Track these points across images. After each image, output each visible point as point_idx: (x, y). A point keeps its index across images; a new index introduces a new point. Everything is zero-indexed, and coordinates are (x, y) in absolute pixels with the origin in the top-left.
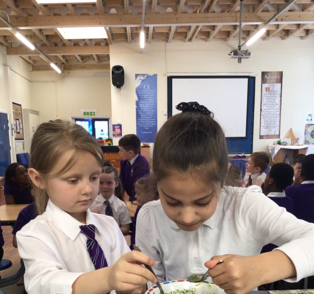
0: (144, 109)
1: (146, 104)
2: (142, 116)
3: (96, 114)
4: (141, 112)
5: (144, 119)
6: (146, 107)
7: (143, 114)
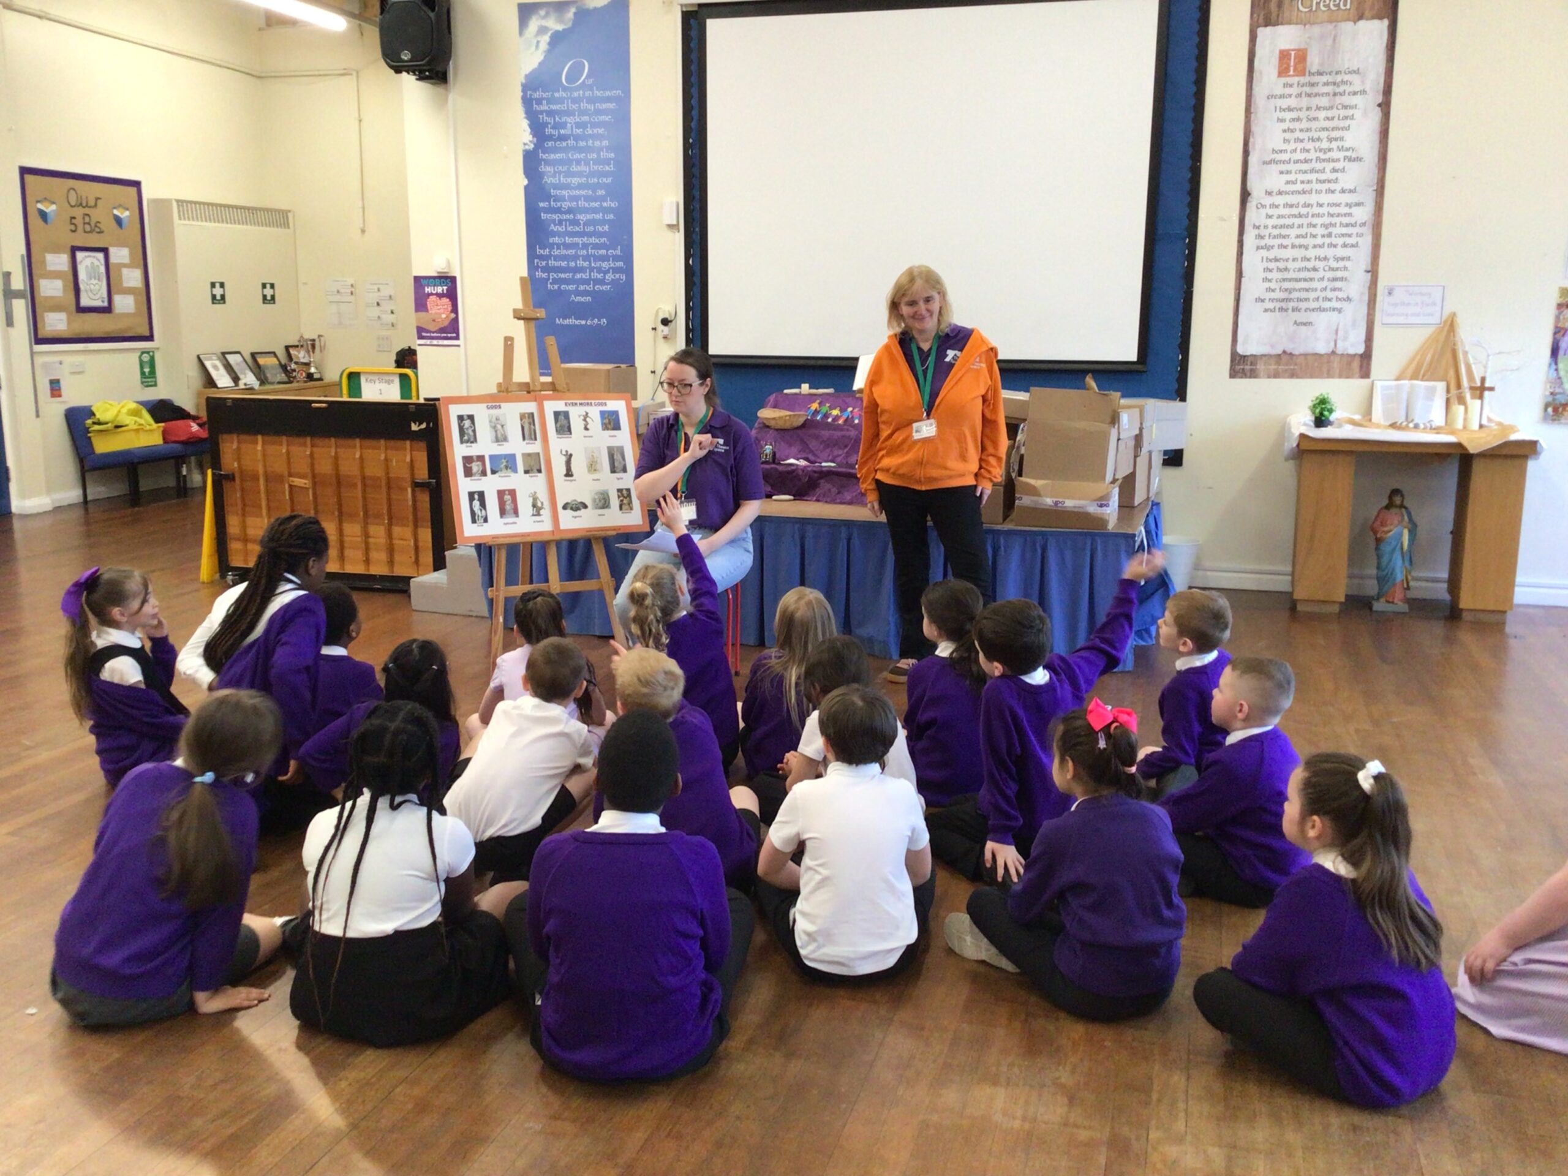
0: (565, 193)
1: (574, 168)
2: (554, 234)
4: (550, 210)
6: (575, 181)
7: (560, 222)
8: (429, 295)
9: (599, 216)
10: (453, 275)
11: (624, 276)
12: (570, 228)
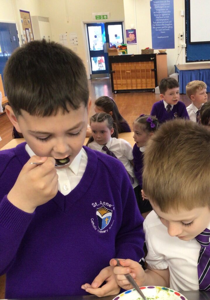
2: (157, 19)
3: (108, 17)
4: (156, 14)
5: (160, 21)
7: (158, 16)
8: (129, 34)
9: (167, 14)
10: (135, 29)
11: (172, 27)
12: (160, 17)
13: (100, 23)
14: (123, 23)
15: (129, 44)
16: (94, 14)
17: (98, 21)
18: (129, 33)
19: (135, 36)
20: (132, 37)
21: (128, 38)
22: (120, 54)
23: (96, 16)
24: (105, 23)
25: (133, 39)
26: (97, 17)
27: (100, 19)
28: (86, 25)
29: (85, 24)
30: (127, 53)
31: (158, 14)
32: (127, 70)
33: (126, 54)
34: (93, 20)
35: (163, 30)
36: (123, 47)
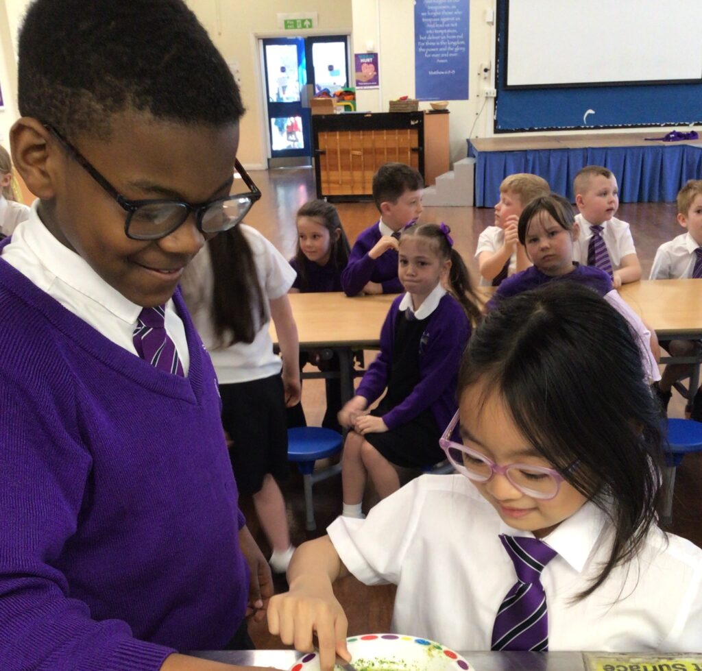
0: (436, 8)
3: (315, 23)
4: (428, 17)
5: (435, 35)
6: (440, 2)
7: (432, 23)
8: (363, 63)
9: (453, 19)
10: (375, 52)
11: (464, 49)
12: (437, 26)
13: (294, 38)
14: (348, 37)
15: (361, 87)
16: (281, 17)
17: (291, 33)
18: (362, 61)
19: (376, 69)
20: (368, 71)
21: (359, 74)
22: (339, 110)
23: (286, 22)
24: (306, 37)
25: (372, 77)
26: (287, 24)
27: (295, 27)
28: (261, 42)
29: (259, 39)
30: (355, 110)
31: (432, 17)
32: (353, 150)
33: (353, 112)
34: (278, 31)
35: (443, 55)
36: (348, 94)
